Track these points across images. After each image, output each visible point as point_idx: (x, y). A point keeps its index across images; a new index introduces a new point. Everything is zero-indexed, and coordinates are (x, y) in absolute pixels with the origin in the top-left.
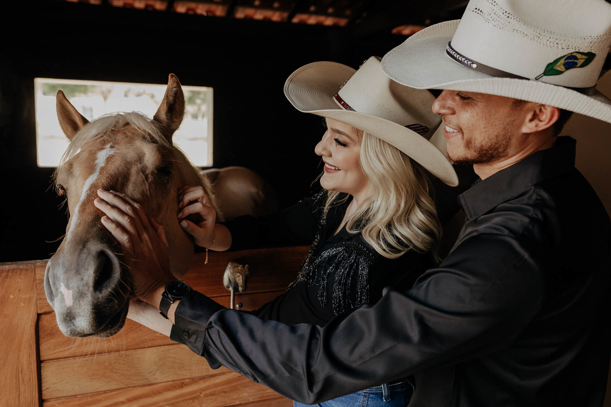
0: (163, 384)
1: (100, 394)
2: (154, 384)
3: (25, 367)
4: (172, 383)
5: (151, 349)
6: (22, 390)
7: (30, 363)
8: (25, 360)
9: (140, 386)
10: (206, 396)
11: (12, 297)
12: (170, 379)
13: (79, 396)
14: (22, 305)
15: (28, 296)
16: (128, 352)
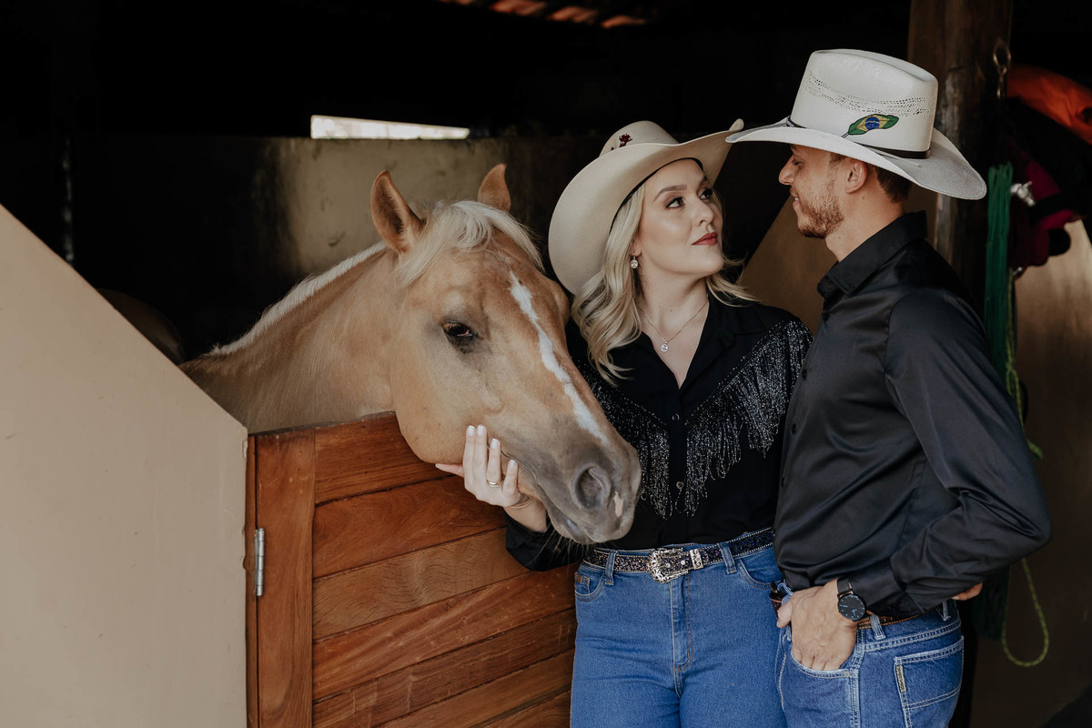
0: (428, 607)
1: (368, 628)
2: (419, 608)
3: (301, 589)
4: (436, 605)
5: (420, 552)
6: (297, 625)
7: (305, 583)
8: (300, 577)
9: (405, 612)
10: (469, 622)
11: (291, 480)
12: (435, 599)
13: (347, 633)
14: (301, 492)
15: (307, 478)
16: (396, 560)
